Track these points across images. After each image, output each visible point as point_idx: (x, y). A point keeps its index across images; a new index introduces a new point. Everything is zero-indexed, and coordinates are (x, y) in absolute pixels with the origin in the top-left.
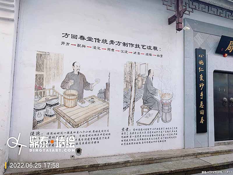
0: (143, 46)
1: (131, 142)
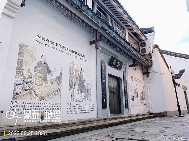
0: (79, 54)
1: (72, 112)
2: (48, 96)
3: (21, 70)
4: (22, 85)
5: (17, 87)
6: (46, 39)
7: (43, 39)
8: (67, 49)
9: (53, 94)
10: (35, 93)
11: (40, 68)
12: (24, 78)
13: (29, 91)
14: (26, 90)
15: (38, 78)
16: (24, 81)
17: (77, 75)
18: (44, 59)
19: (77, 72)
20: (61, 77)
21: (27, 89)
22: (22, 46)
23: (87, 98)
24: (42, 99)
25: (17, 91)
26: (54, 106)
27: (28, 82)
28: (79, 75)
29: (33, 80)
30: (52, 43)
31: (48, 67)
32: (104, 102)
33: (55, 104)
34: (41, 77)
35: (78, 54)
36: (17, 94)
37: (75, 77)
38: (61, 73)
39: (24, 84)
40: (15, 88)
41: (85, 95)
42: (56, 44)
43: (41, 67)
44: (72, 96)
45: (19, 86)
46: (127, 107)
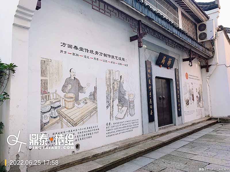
1: (112, 134)
2: (82, 119)
3: (47, 93)
4: (50, 113)
5: (44, 115)
6: (73, 47)
7: (70, 46)
8: (101, 55)
9: (87, 116)
10: (66, 119)
11: (70, 87)
12: (52, 103)
13: (58, 118)
14: (55, 118)
15: (68, 100)
16: (51, 107)
17: (116, 87)
18: (74, 74)
19: (115, 83)
20: (96, 92)
21: (56, 116)
22: (44, 63)
23: (129, 113)
24: (76, 125)
25: (44, 121)
26: (90, 131)
27: (56, 106)
28: (118, 86)
29: (62, 103)
30: (81, 49)
31: (79, 84)
32: (151, 114)
33: (91, 127)
34: (72, 98)
35: (115, 57)
36: (45, 124)
37: (113, 89)
38: (95, 88)
39: (53, 110)
40: (42, 117)
41: (127, 110)
42: (86, 51)
43: (71, 85)
44: (111, 115)
45: (46, 114)
46: (180, 114)
